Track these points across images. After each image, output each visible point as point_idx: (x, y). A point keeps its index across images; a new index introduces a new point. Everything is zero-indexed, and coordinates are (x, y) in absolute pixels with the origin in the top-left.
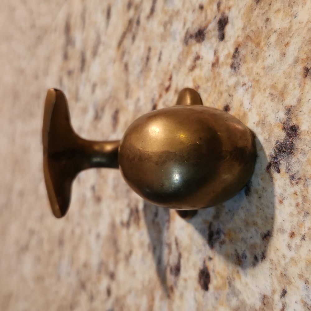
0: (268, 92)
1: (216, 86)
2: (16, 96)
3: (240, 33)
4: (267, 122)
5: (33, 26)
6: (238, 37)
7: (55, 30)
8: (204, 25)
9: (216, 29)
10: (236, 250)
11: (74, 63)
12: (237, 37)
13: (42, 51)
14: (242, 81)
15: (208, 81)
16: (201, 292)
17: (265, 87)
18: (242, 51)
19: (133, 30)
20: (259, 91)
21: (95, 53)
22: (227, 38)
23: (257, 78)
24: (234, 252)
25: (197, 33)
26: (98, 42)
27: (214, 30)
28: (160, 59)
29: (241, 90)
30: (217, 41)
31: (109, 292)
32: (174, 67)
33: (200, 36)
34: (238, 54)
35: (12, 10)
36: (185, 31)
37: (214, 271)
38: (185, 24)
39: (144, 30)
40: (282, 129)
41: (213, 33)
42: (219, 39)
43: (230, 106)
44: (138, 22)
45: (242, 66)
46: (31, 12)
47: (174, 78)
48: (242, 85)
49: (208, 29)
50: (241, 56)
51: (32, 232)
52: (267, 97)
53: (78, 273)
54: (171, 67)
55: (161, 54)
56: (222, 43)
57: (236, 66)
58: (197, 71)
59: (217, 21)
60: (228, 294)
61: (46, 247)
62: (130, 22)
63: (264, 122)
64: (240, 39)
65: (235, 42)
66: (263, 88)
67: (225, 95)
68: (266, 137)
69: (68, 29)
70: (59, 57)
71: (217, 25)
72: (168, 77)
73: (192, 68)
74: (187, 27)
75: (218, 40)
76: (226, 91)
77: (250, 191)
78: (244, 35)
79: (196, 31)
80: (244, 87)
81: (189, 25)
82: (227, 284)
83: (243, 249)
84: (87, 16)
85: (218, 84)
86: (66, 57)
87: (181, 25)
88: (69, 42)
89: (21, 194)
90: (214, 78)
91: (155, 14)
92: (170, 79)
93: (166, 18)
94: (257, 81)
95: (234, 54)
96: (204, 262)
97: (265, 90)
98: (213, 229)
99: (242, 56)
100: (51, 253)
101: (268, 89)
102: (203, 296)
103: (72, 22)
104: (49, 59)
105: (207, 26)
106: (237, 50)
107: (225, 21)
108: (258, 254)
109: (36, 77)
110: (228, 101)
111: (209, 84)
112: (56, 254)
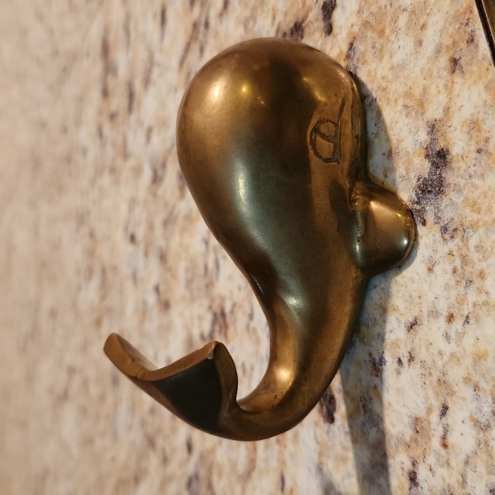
0: (400, 103)
2: (37, 164)
3: (354, 19)
4: (402, 150)
5: (56, 53)
6: (352, 26)
7: (88, 54)
8: (301, 15)
9: (320, 18)
10: (370, 355)
11: (118, 102)
12: (350, 26)
13: (71, 90)
16: (325, 426)
17: (396, 96)
18: (360, 47)
19: (201, 37)
20: (388, 104)
21: (147, 82)
22: (336, 29)
23: (384, 85)
24: (367, 358)
25: (292, 28)
26: (151, 63)
27: (317, 20)
30: (321, 36)
31: (190, 447)
33: (298, 33)
34: (354, 52)
35: (24, 32)
36: (275, 27)
37: (340, 391)
38: (274, 18)
39: (216, 34)
40: (425, 158)
41: (316, 25)
42: (326, 32)
44: (207, 25)
45: (361, 69)
46: (51, 32)
49: (308, 20)
50: (358, 54)
51: (72, 371)
52: (400, 112)
53: (143, 423)
56: (330, 38)
59: (321, 6)
60: (364, 424)
61: (94, 390)
62: (195, 26)
63: (398, 151)
64: (356, 29)
65: (348, 34)
66: (393, 99)
68: (402, 173)
69: (106, 50)
70: (95, 95)
71: (321, 12)
74: (277, 22)
75: (324, 34)
78: (360, 22)
79: (292, 25)
80: (366, 101)
81: (280, 18)
82: (362, 409)
83: (381, 351)
84: (132, 26)
86: (105, 93)
87: (270, 19)
88: (109, 69)
89: (53, 314)
91: (230, 7)
93: (247, 13)
94: (384, 89)
95: (347, 53)
97: (396, 101)
99: (360, 53)
100: (102, 398)
101: (401, 99)
102: (328, 433)
103: (111, 38)
104: (81, 100)
105: (306, 16)
106: (351, 46)
107: (332, 4)
108: (403, 356)
109: (65, 130)
112: (110, 399)
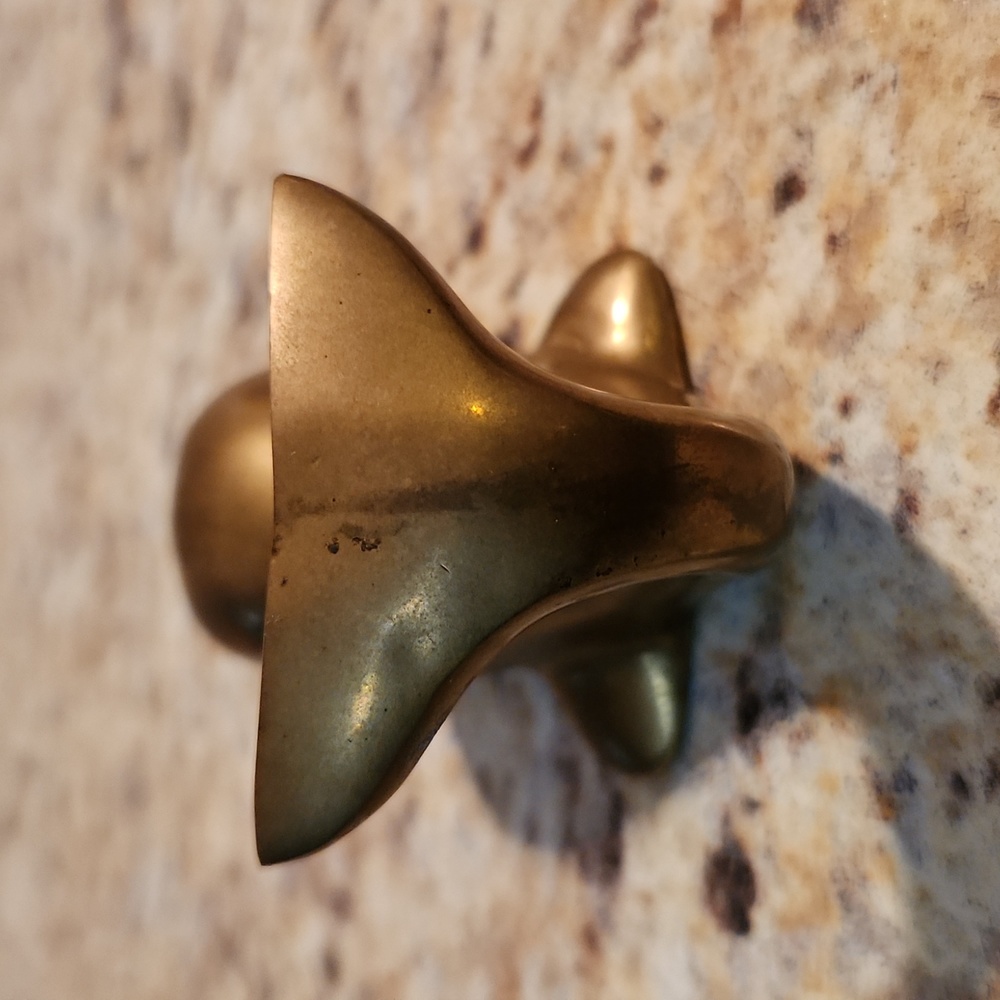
0: (974, 89)
1: (735, 106)
4: (977, 216)
7: (73, 19)
10: (864, 761)
11: (148, 124)
14: (850, 64)
15: (697, 91)
16: (717, 941)
17: (960, 71)
20: (934, 93)
21: (226, 69)
23: (922, 41)
24: (856, 770)
28: (487, 45)
29: (850, 105)
31: (331, 967)
32: (551, 65)
37: (769, 853)
43: (805, 176)
47: (553, 107)
48: (852, 83)
52: (972, 114)
53: (208, 902)
54: (536, 68)
55: (490, 24)
57: (819, 11)
58: (649, 64)
60: (841, 943)
63: (964, 220)
66: (951, 79)
67: (780, 136)
68: (976, 280)
70: (87, 117)
72: (525, 107)
73: (628, 54)
76: (782, 117)
77: (917, 513)
80: (863, 89)
82: (835, 905)
83: (900, 753)
85: (744, 97)
86: (116, 106)
88: (125, 44)
90: (727, 76)
92: (537, 112)
94: (923, 55)
96: (726, 821)
97: (960, 85)
98: (755, 683)
100: (101, 835)
101: (976, 79)
102: (730, 958)
104: (52, 127)
108: (971, 769)
109: (14, 201)
110: (794, 159)
111: (706, 103)
112: (121, 839)
